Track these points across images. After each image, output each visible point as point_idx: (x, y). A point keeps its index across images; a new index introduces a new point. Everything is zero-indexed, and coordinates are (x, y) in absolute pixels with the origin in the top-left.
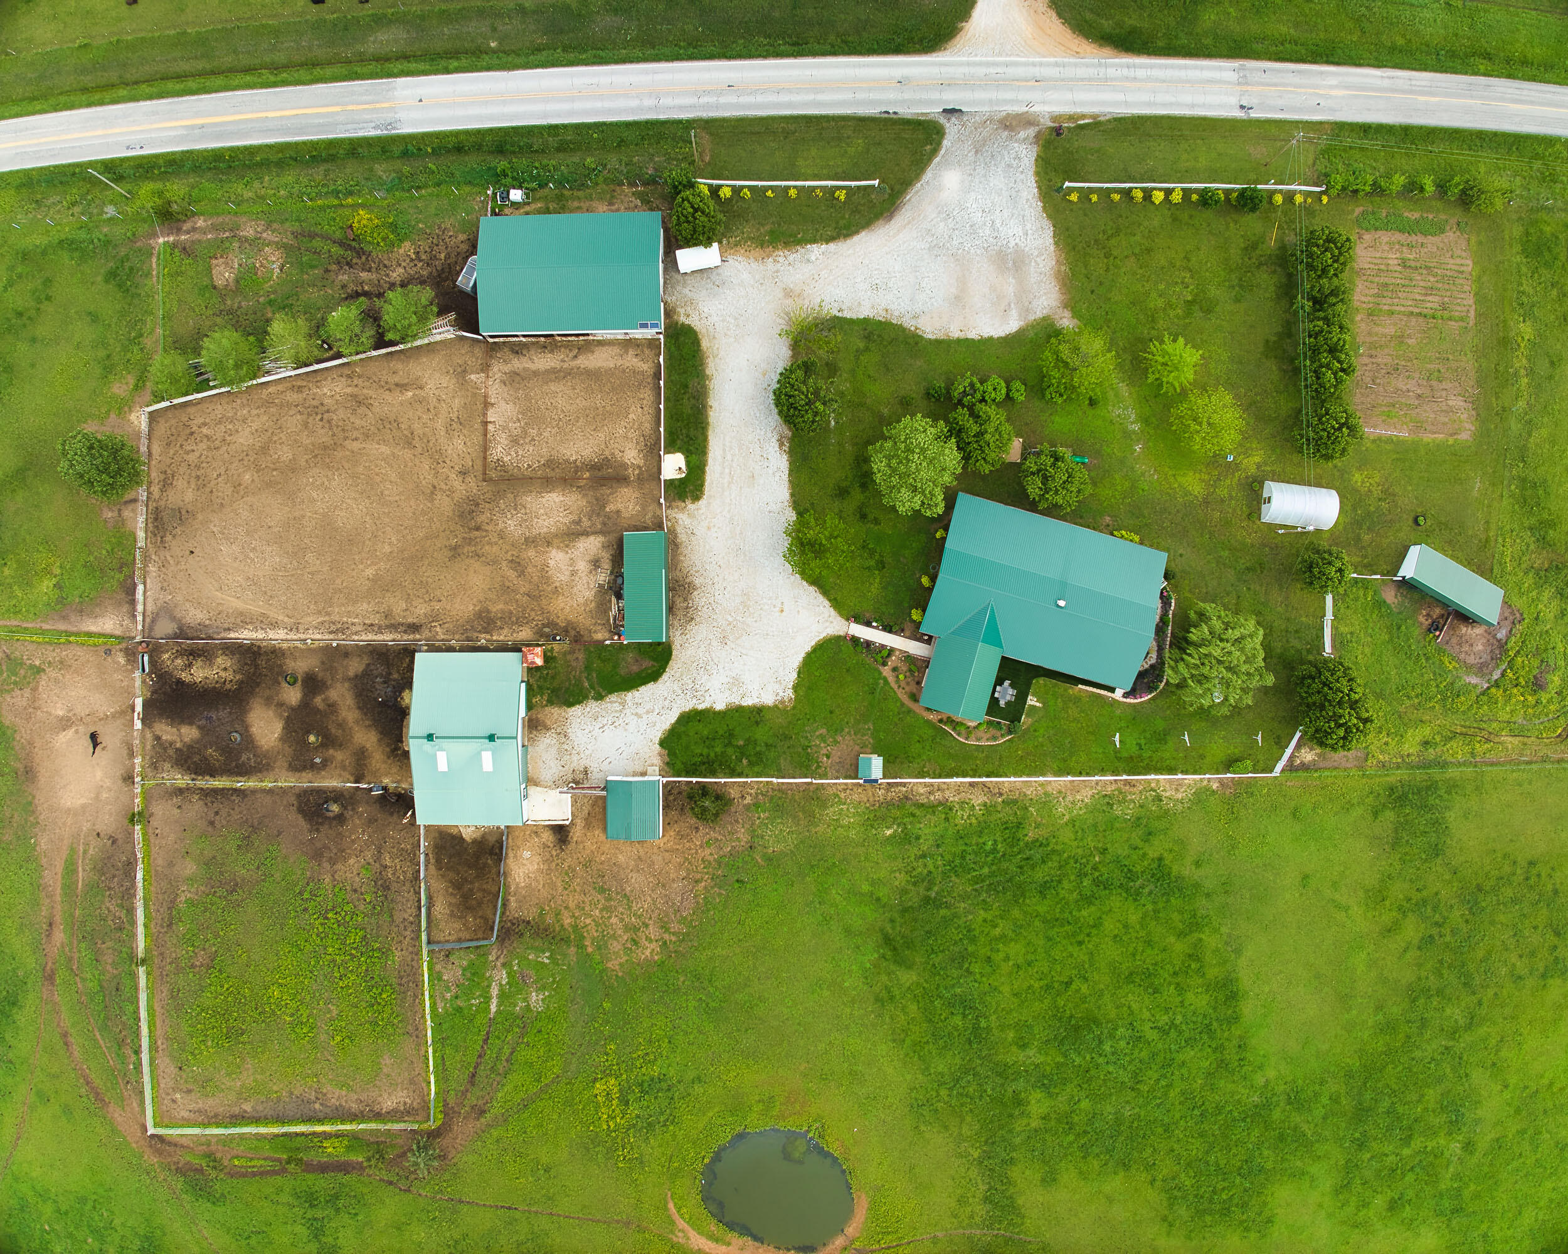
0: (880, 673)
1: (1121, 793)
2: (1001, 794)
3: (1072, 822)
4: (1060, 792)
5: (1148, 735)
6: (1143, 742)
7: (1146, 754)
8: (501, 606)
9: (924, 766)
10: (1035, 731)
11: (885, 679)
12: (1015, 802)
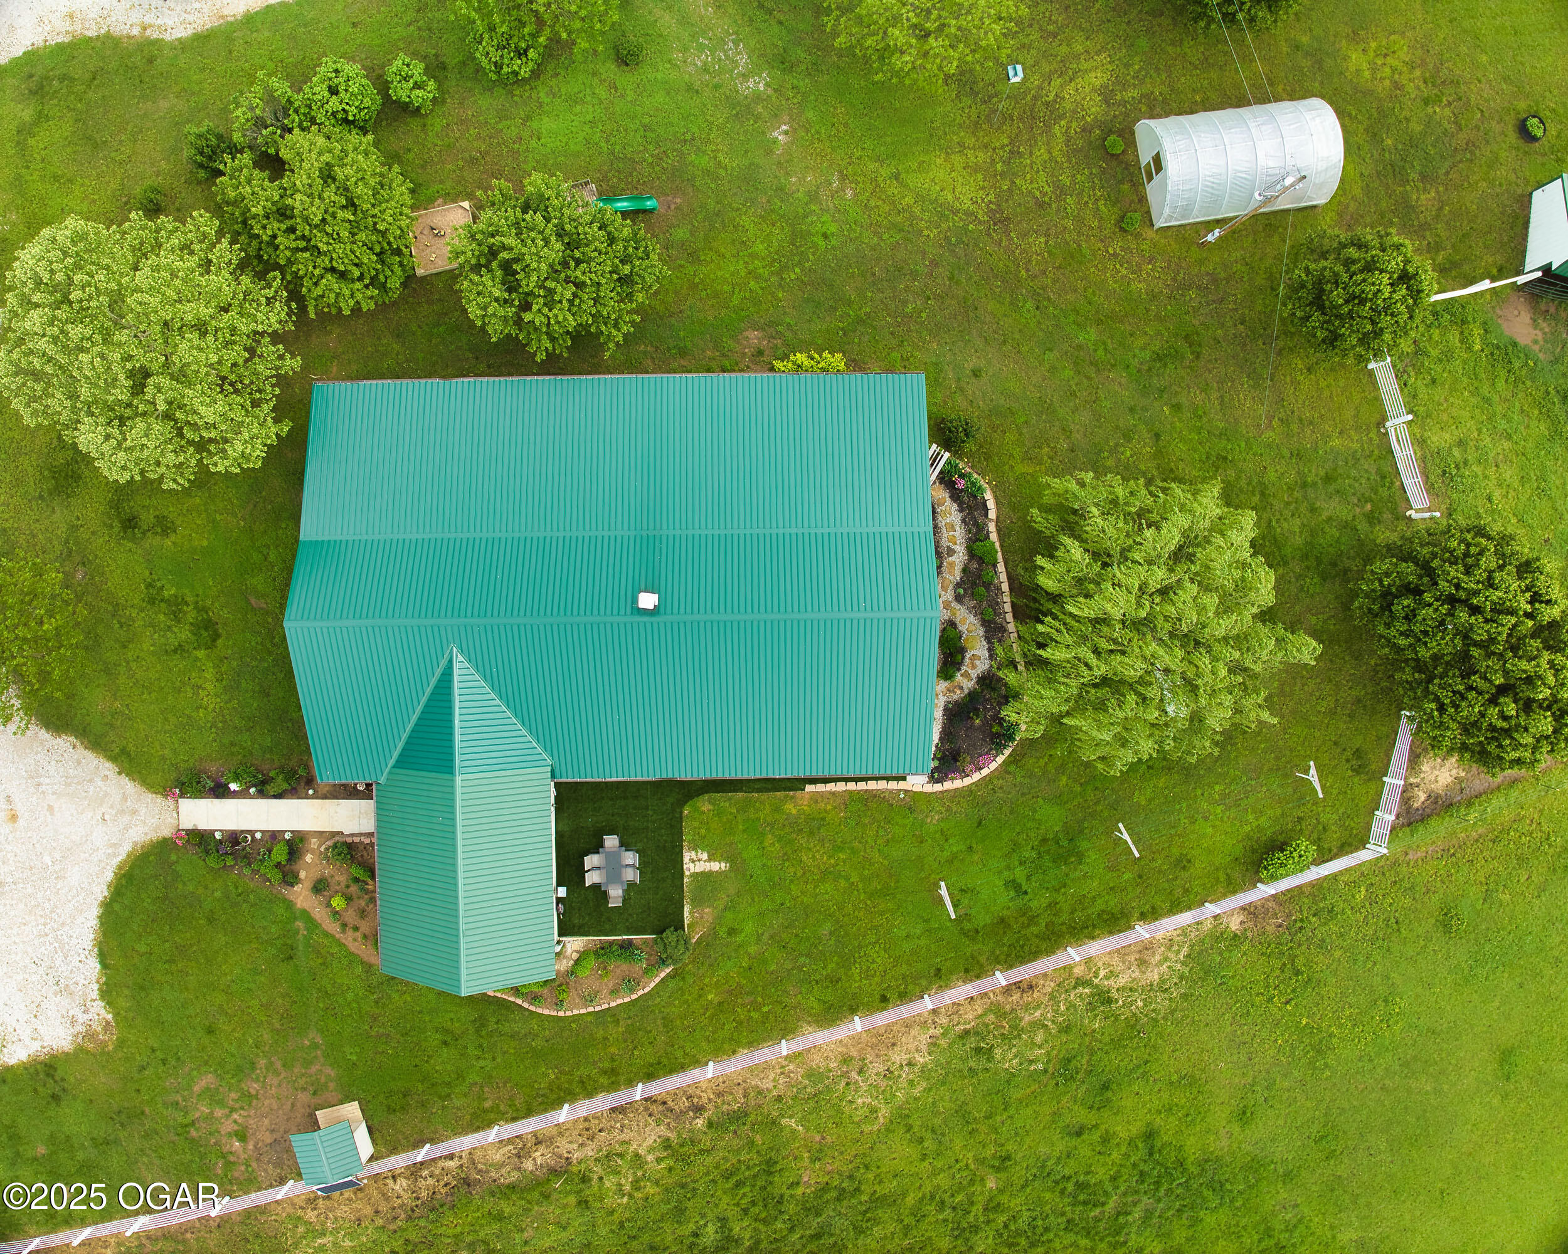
0: (289, 905)
1: (1001, 1014)
2: (698, 1109)
3: (902, 1118)
4: (846, 1059)
5: (1028, 854)
6: (1020, 874)
7: (1038, 902)
9: (481, 1098)
10: (732, 932)
11: (306, 915)
12: (739, 1117)
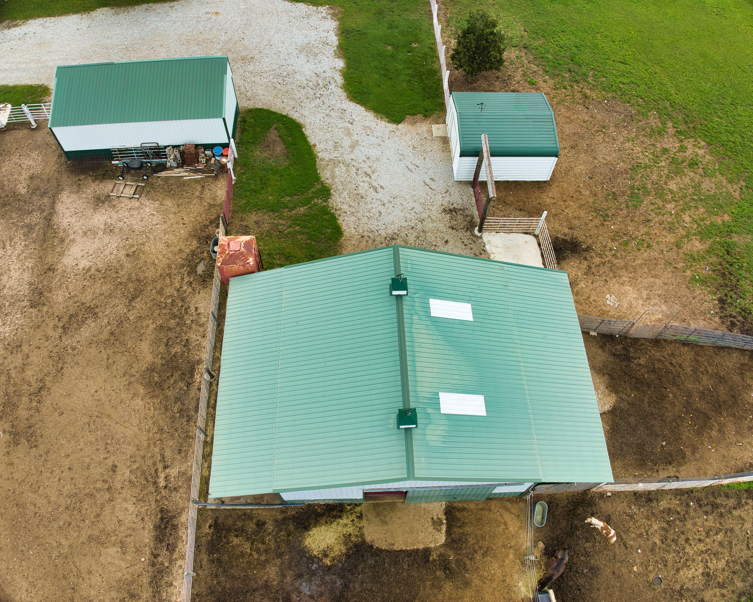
8: (145, 347)
